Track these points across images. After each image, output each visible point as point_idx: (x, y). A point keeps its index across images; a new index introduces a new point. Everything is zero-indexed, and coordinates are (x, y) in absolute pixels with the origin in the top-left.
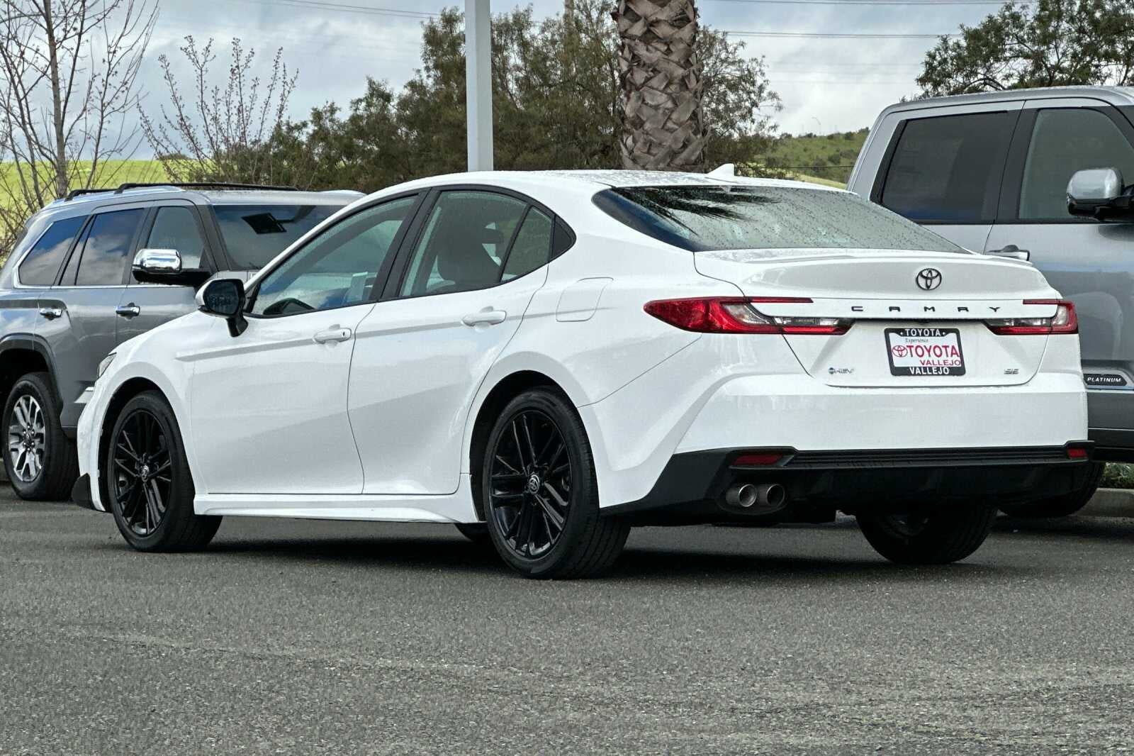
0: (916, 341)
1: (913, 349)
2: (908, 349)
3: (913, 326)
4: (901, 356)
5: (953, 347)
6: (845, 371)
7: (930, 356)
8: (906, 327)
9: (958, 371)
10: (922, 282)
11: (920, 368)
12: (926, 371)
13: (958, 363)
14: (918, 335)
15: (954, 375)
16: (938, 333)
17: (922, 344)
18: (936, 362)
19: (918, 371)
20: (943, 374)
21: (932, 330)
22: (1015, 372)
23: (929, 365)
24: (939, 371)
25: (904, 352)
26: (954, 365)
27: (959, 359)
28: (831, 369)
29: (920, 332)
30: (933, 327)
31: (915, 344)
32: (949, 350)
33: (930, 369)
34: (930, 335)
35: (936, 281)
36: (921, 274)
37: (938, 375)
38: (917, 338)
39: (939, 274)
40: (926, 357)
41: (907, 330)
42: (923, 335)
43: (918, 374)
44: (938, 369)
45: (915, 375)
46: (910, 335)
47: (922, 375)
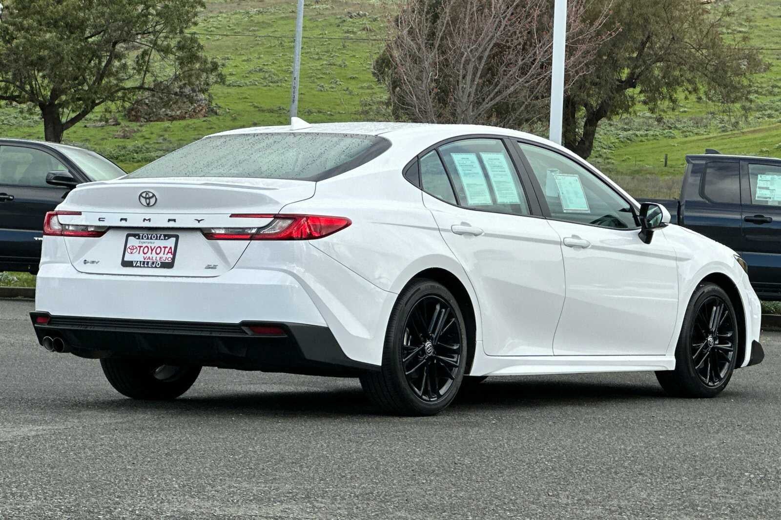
0: (145, 243)
1: (142, 249)
2: (138, 248)
3: (145, 233)
4: (131, 253)
5: (171, 248)
6: (93, 262)
7: (151, 253)
8: (141, 233)
9: (169, 265)
10: (143, 200)
11: (140, 262)
12: (145, 264)
13: (170, 259)
14: (148, 239)
15: (164, 268)
16: (162, 237)
17: (149, 245)
18: (154, 259)
19: (138, 264)
20: (156, 267)
21: (158, 235)
22: (214, 267)
23: (148, 260)
24: (153, 265)
25: (135, 251)
26: (167, 261)
27: (172, 256)
28: (85, 260)
29: (150, 237)
30: (159, 233)
31: (144, 245)
32: (167, 250)
33: (148, 263)
34: (156, 239)
35: (153, 201)
36: (141, 195)
37: (152, 267)
38: (147, 241)
39: (154, 195)
40: (149, 255)
41: (141, 235)
42: (151, 239)
43: (138, 267)
44: (153, 263)
45: (136, 266)
46: (143, 239)
47: (140, 267)
